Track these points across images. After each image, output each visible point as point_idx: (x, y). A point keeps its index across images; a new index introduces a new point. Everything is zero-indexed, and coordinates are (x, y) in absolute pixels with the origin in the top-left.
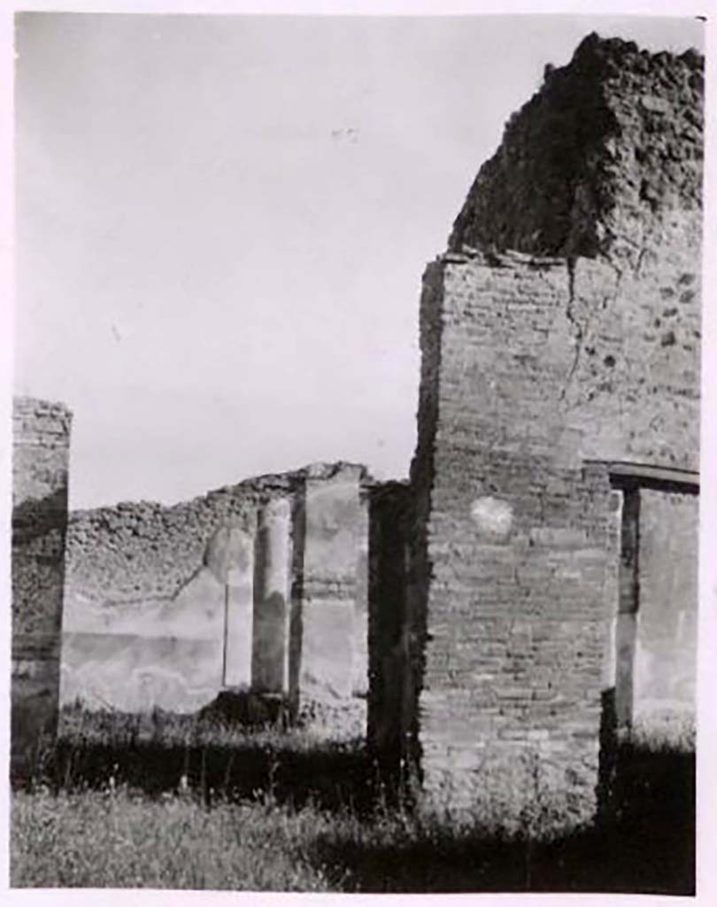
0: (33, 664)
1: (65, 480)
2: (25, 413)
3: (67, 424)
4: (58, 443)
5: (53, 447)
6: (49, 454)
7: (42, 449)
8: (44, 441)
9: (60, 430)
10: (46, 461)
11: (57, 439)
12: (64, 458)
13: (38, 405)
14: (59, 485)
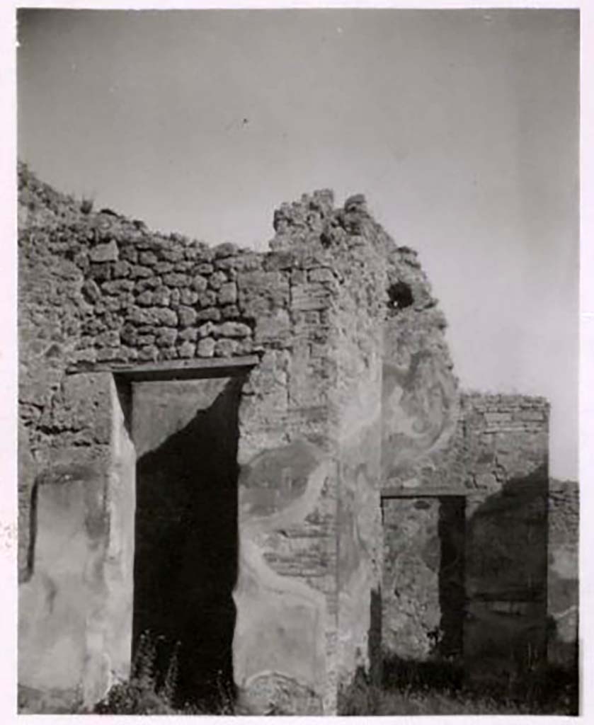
0: (524, 605)
1: (546, 457)
2: (514, 407)
3: (546, 414)
4: (539, 429)
5: (536, 432)
6: (533, 437)
7: (526, 434)
8: (528, 428)
9: (541, 418)
10: (530, 444)
11: (540, 426)
12: (545, 440)
13: (522, 400)
14: (541, 462)
